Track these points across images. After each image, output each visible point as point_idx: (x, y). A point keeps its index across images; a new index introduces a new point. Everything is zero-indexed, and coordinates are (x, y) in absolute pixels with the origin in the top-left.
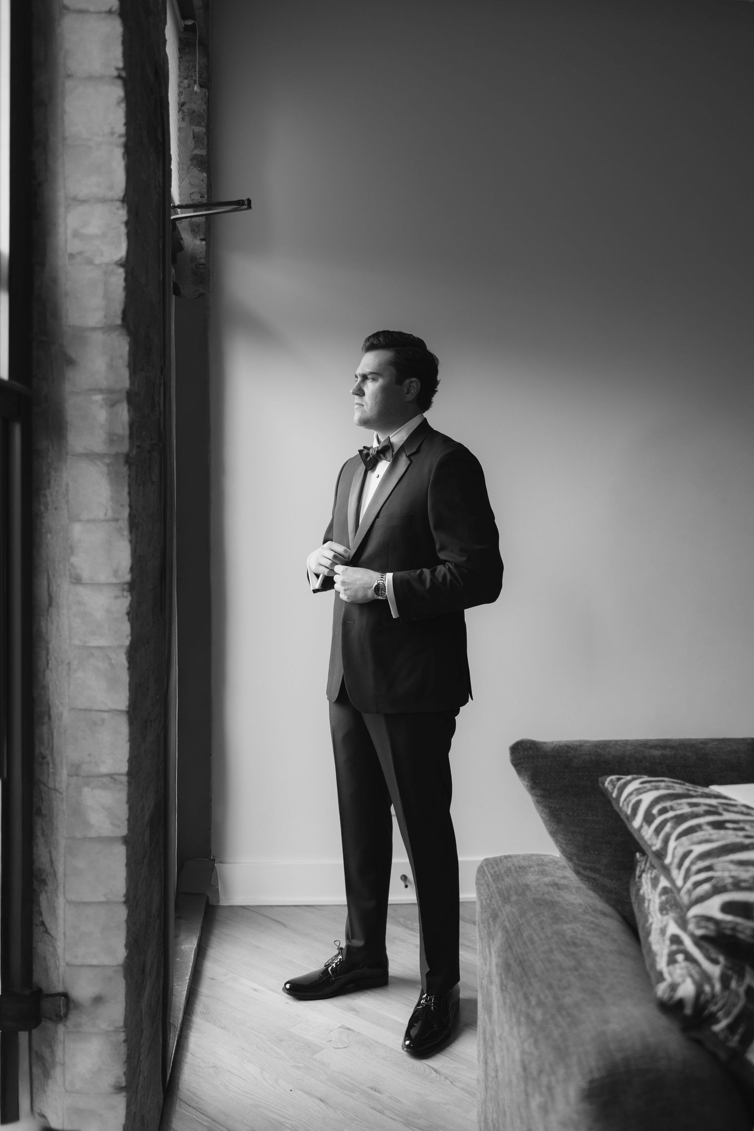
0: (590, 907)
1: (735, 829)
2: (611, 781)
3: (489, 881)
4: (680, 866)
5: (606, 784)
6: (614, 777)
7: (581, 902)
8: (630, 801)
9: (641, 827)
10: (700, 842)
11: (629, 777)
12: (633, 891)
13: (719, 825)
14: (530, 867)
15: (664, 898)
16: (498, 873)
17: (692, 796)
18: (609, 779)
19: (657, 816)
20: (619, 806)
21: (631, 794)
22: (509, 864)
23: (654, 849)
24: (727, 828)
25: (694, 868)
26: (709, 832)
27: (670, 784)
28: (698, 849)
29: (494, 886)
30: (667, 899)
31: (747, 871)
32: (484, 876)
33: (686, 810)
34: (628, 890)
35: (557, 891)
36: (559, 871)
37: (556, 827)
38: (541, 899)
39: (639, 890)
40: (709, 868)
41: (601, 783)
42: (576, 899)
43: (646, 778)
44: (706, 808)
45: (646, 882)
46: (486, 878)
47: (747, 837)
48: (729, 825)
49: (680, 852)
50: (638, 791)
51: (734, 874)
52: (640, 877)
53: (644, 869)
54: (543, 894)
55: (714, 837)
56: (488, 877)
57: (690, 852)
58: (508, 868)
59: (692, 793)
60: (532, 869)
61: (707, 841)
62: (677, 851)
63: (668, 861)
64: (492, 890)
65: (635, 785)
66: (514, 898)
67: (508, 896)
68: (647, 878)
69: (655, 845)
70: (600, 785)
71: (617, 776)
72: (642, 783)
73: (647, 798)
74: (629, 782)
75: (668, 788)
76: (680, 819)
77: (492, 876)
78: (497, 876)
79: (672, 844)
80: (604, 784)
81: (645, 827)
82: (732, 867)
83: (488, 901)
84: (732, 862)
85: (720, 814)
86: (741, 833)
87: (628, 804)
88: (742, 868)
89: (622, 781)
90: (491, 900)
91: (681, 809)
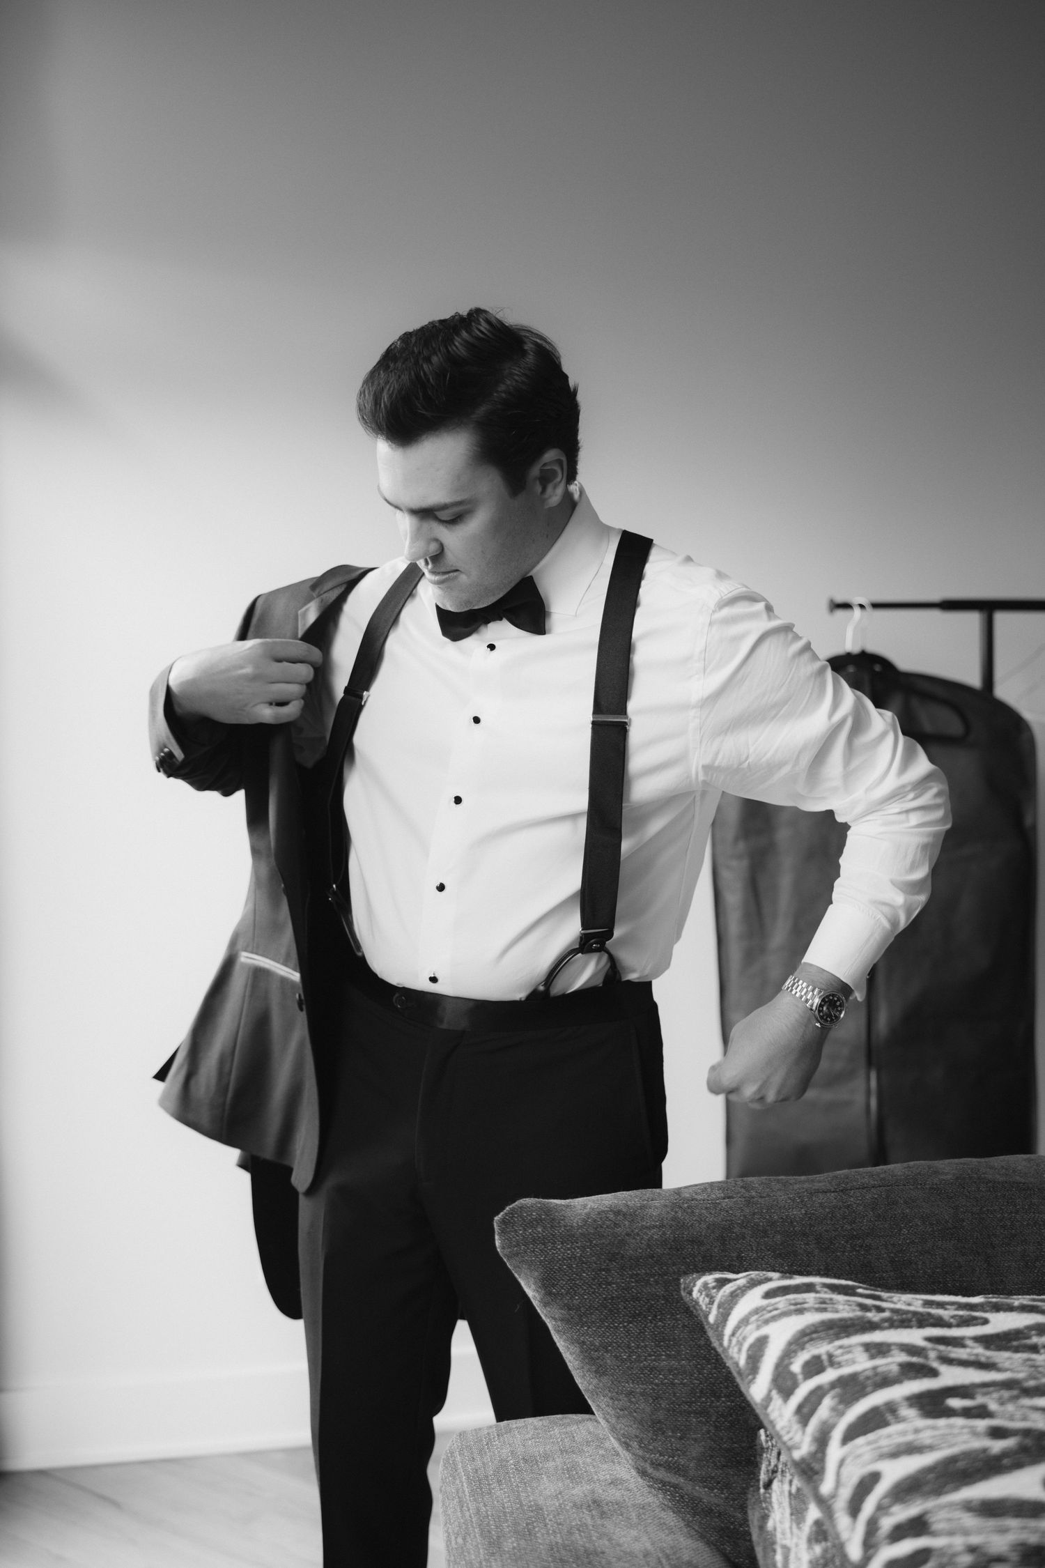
0: (667, 1557)
1: (967, 1413)
2: (705, 1285)
3: (464, 1492)
4: (854, 1508)
5: (695, 1294)
6: (709, 1278)
7: (648, 1546)
8: (744, 1339)
9: (768, 1399)
10: (895, 1454)
11: (741, 1279)
12: (754, 1517)
13: (932, 1404)
14: (546, 1457)
15: (818, 1549)
16: (481, 1473)
17: (872, 1326)
18: (699, 1283)
19: (800, 1377)
20: (721, 1345)
21: (745, 1321)
22: (505, 1451)
23: (797, 1455)
24: (950, 1413)
25: (887, 1523)
26: (912, 1424)
27: (827, 1295)
28: (895, 1471)
29: (472, 1506)
30: (825, 1551)
31: (1003, 1531)
32: (454, 1478)
33: (861, 1363)
34: (743, 1508)
35: (599, 1522)
36: (605, 1466)
37: (595, 1381)
38: (565, 1546)
39: (765, 1517)
40: (918, 1526)
41: (684, 1289)
42: (637, 1539)
43: (776, 1280)
44: (903, 1358)
45: (780, 1503)
46: (458, 1482)
47: (997, 1433)
48: (955, 1403)
49: (853, 1475)
50: (763, 1316)
51: (975, 1540)
52: (768, 1485)
53: (776, 1466)
54: (570, 1533)
55: (926, 1437)
56: (461, 1482)
57: (874, 1478)
58: (501, 1461)
59: (873, 1316)
60: (551, 1464)
61: (911, 1449)
62: (845, 1471)
63: (826, 1487)
64: (467, 1514)
65: (753, 1299)
66: (509, 1544)
67: (499, 1537)
68: (782, 1492)
69: (797, 1447)
70: (683, 1294)
71: (718, 1275)
72: (768, 1295)
73: (781, 1333)
74: (743, 1291)
75: (822, 1306)
76: (851, 1388)
77: (469, 1483)
78: (480, 1480)
79: (835, 1451)
80: (690, 1293)
81: (777, 1400)
82: (969, 1520)
83: (460, 1540)
84: (968, 1507)
85: (934, 1373)
86: (982, 1424)
87: (740, 1344)
88: (992, 1523)
89: (728, 1288)
90: (464, 1539)
91: (854, 1362)
